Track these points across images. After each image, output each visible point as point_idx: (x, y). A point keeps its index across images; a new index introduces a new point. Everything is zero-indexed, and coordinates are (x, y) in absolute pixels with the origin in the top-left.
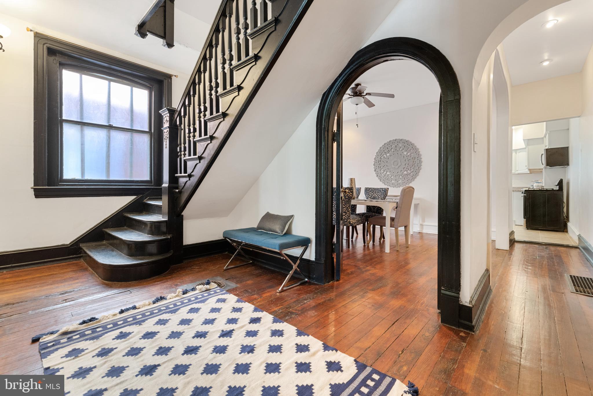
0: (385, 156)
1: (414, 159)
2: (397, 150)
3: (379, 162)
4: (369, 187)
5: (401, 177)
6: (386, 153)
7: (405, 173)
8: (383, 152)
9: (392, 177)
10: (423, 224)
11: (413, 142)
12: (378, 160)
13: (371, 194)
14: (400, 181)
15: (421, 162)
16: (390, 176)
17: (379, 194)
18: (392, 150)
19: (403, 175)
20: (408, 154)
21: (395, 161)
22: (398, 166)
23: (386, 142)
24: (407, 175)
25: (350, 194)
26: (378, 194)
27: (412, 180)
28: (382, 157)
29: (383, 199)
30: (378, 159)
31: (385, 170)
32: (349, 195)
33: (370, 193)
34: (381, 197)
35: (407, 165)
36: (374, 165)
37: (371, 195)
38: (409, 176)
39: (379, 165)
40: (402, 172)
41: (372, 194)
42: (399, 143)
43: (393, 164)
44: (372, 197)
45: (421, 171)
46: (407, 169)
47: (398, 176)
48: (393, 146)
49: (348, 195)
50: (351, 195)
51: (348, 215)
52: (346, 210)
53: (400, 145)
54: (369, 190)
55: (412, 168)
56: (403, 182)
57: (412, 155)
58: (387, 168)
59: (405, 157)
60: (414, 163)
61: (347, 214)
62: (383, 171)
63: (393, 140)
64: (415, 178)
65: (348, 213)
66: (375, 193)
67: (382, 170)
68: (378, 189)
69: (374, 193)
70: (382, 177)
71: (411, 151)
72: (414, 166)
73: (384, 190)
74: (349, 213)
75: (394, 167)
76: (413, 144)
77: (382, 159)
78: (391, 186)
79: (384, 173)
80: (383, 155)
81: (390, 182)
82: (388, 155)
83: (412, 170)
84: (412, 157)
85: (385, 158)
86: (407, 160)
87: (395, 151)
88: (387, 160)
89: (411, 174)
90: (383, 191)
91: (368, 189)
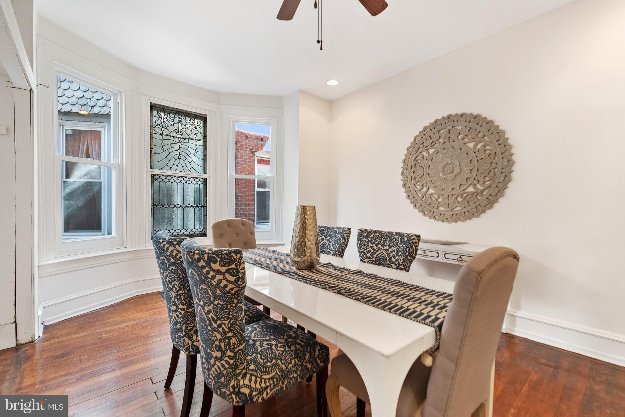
0: (425, 154)
1: (492, 158)
2: (451, 140)
3: (413, 169)
4: (369, 228)
5: (459, 199)
6: (427, 147)
7: (471, 189)
8: (422, 146)
9: (440, 200)
10: (515, 314)
11: (489, 118)
12: (410, 164)
13: (373, 249)
14: (459, 208)
15: (510, 163)
16: (436, 196)
17: (391, 252)
18: (441, 140)
19: (464, 195)
20: (479, 146)
21: (448, 164)
22: (453, 175)
23: (427, 124)
24: (475, 194)
25: (227, 280)
26: (390, 250)
27: (488, 206)
28: (419, 158)
29: (402, 267)
30: (411, 162)
31: (425, 185)
32: (224, 283)
33: (370, 245)
34: (397, 260)
35: (474, 172)
36: (403, 173)
37: (372, 251)
38: (479, 197)
39: (412, 174)
40: (463, 188)
41: (375, 247)
42: (456, 122)
43: (443, 170)
44: (375, 256)
45: (510, 185)
46: (475, 182)
47: (455, 196)
48: (441, 132)
49: (222, 285)
50: (230, 286)
51: (231, 362)
52: (220, 341)
53: (460, 128)
54: (367, 237)
55: (487, 179)
56: (466, 210)
57: (487, 148)
58: (429, 179)
59: (472, 154)
60: (494, 165)
61: (226, 359)
62: (421, 186)
63: (443, 117)
64: (496, 201)
65: (229, 353)
66: (381, 247)
67: (419, 183)
68: (391, 234)
69: (379, 246)
70: (419, 200)
71: (486, 138)
72: (492, 174)
73: (406, 239)
74: (232, 354)
75: (445, 177)
76: (492, 122)
77: (419, 161)
78: (437, 218)
79: (422, 191)
80: (420, 153)
81: (435, 210)
82: (431, 151)
83: (487, 183)
84: (487, 152)
85: (425, 158)
86: (475, 162)
87: (447, 141)
88: (430, 163)
89: (485, 193)
90: (403, 242)
91: (365, 234)
